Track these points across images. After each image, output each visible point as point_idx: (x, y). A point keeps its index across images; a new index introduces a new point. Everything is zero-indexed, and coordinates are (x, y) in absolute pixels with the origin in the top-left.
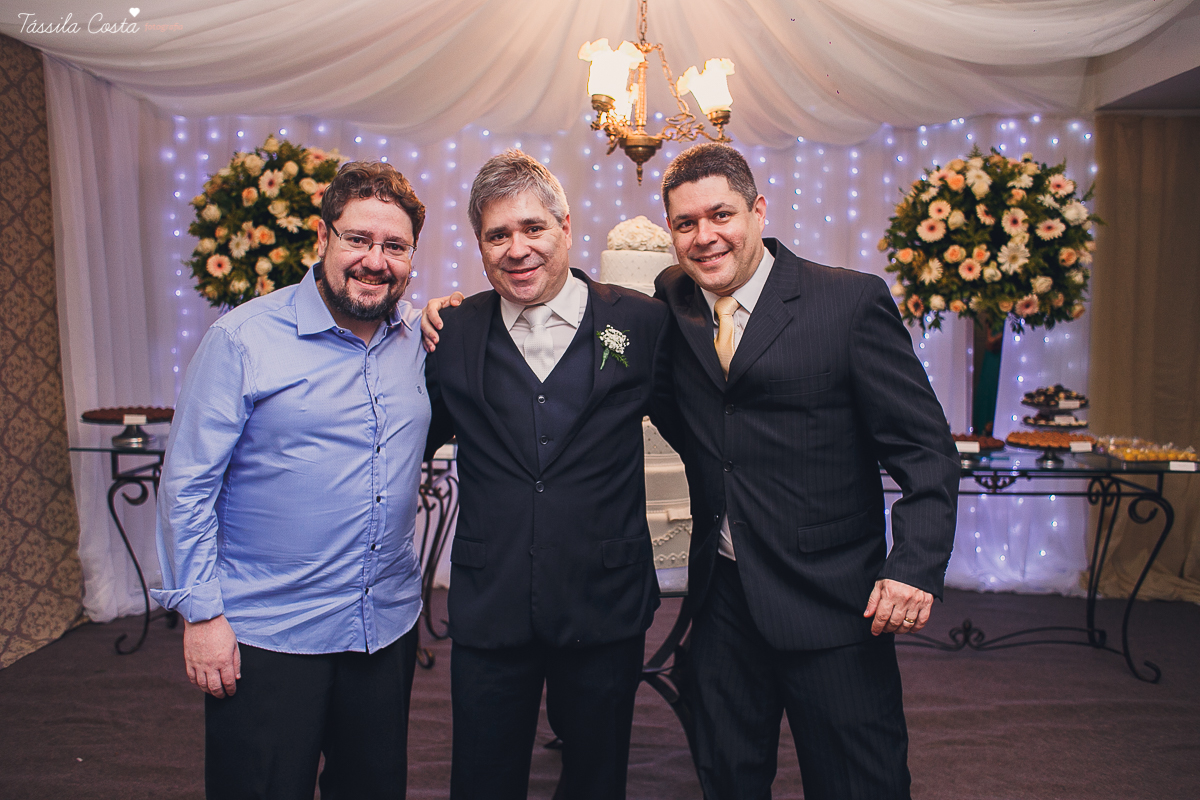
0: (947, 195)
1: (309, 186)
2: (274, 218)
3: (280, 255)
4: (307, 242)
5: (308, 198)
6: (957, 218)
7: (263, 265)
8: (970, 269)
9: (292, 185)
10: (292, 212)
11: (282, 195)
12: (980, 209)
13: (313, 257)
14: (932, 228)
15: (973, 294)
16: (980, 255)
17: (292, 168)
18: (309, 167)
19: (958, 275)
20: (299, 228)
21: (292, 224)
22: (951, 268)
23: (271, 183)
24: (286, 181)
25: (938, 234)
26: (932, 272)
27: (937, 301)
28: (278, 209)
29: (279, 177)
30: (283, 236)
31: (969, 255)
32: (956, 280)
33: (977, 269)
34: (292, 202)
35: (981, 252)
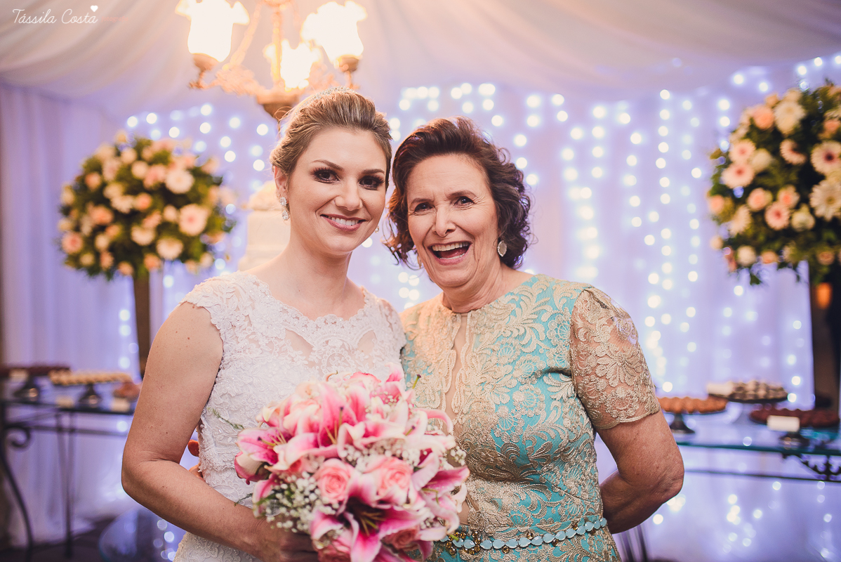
0: (755, 134)
3: (115, 231)
6: (762, 159)
7: (102, 242)
8: (778, 214)
12: (786, 148)
14: (740, 172)
15: (784, 244)
16: (786, 198)
17: (129, 155)
19: (765, 224)
22: (758, 216)
25: (747, 179)
26: (741, 222)
27: (746, 254)
28: (114, 191)
30: (118, 216)
31: (775, 199)
32: (763, 229)
33: (785, 214)
35: (788, 195)
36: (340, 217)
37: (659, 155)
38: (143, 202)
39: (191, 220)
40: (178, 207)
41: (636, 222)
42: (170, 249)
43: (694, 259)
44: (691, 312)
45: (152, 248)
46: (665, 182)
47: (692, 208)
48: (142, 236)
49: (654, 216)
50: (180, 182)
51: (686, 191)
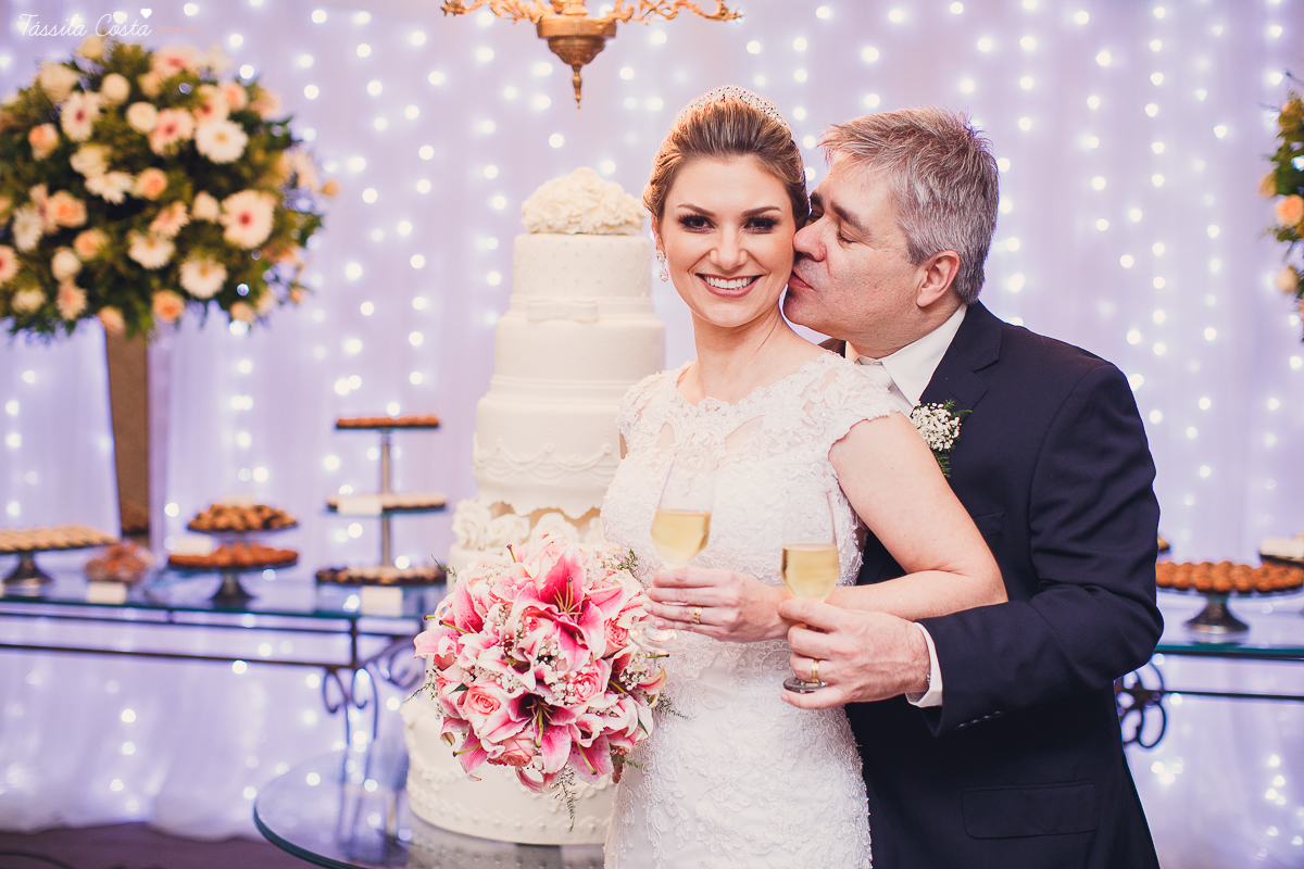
1: (142, 117)
2: (80, 178)
3: (92, 243)
4: (137, 219)
5: (144, 140)
7: (65, 264)
9: (112, 117)
10: (114, 165)
11: (97, 137)
13: (151, 244)
17: (116, 87)
18: (150, 83)
20: (127, 195)
21: (113, 187)
23: (80, 116)
24: (103, 111)
28: (89, 161)
29: (91, 103)
30: (100, 209)
34: (117, 147)
36: (720, 278)
37: (1151, 93)
38: (151, 183)
39: (245, 220)
40: (220, 195)
41: (1102, 225)
42: (203, 277)
43: (1211, 300)
44: (1205, 403)
45: (168, 276)
46: (1158, 147)
47: (1209, 200)
48: (150, 252)
49: (1135, 215)
50: (222, 142)
51: (1199, 165)
